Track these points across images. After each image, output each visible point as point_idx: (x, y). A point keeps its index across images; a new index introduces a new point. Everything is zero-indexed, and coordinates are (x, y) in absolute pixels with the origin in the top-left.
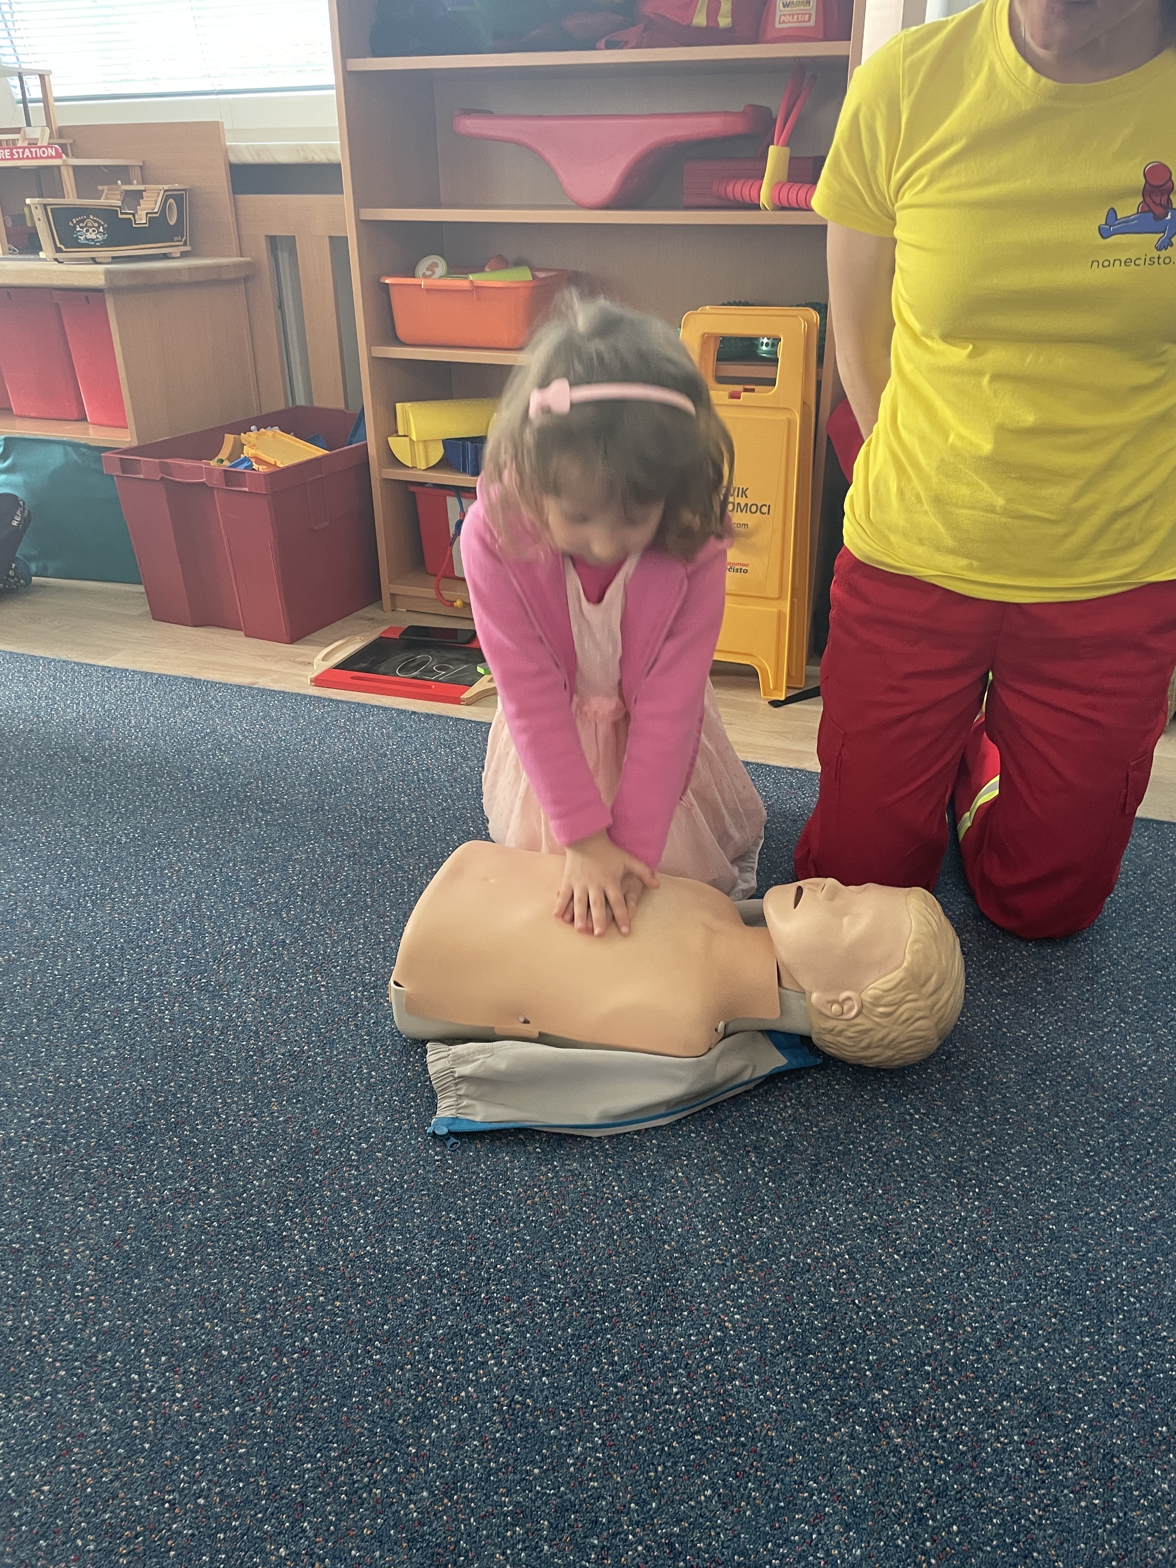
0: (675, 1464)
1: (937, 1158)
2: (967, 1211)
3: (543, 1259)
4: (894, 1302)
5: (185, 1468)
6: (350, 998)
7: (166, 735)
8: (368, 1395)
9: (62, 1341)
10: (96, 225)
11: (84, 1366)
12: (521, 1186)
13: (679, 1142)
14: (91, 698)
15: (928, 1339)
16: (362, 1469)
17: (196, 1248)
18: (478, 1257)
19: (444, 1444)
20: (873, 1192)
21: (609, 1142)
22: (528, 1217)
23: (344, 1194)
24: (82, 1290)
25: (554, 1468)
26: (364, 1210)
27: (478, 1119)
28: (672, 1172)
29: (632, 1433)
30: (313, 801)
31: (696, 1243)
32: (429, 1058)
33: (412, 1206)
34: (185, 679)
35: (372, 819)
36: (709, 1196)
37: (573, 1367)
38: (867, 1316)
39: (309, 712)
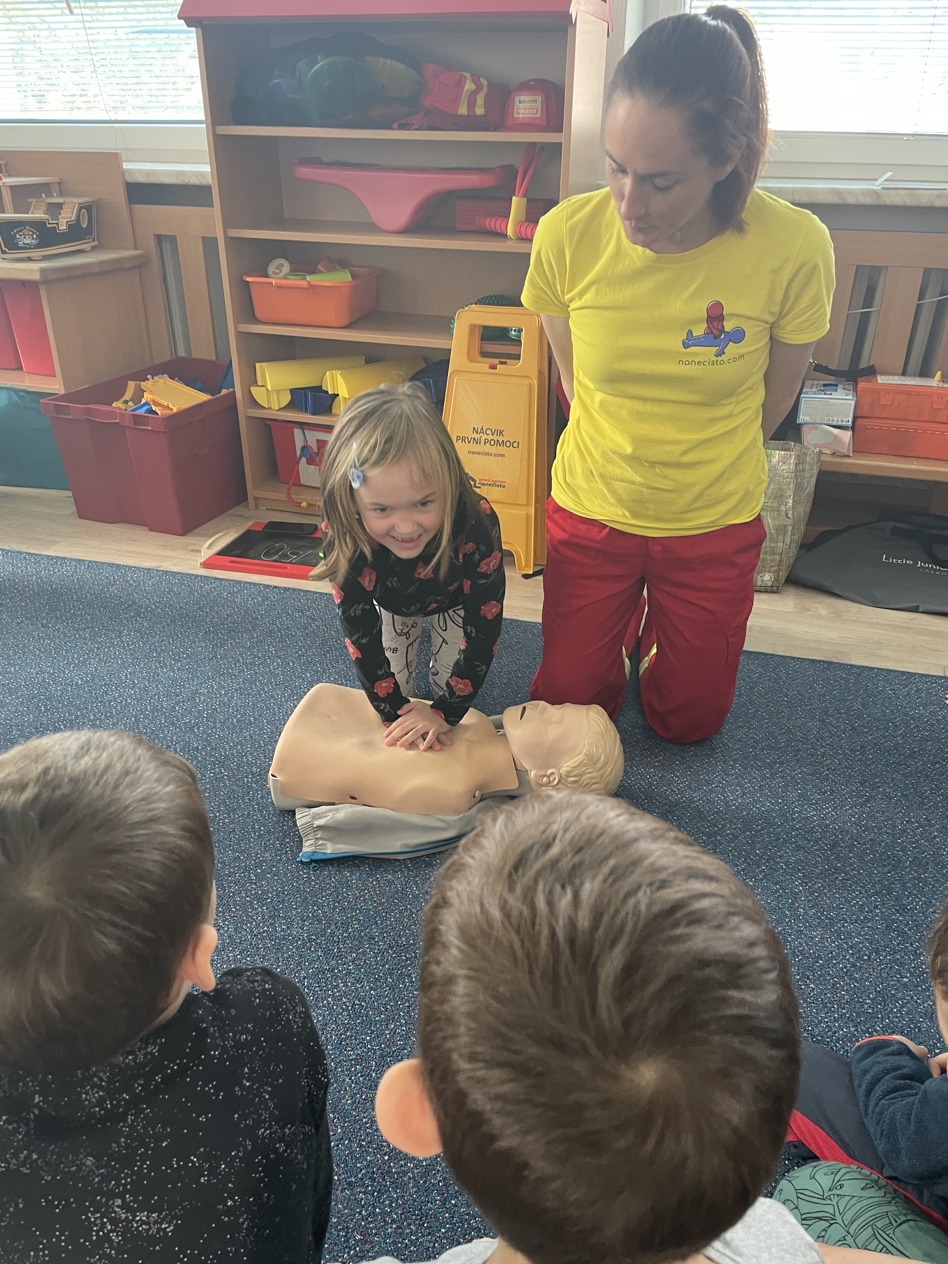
6: (244, 782)
10: (31, 233)
12: (357, 890)
18: (332, 930)
21: (411, 863)
22: (361, 907)
23: (248, 899)
25: (378, 1036)
26: (261, 907)
27: (329, 851)
32: (297, 817)
33: (291, 904)
34: (109, 564)
37: (389, 985)
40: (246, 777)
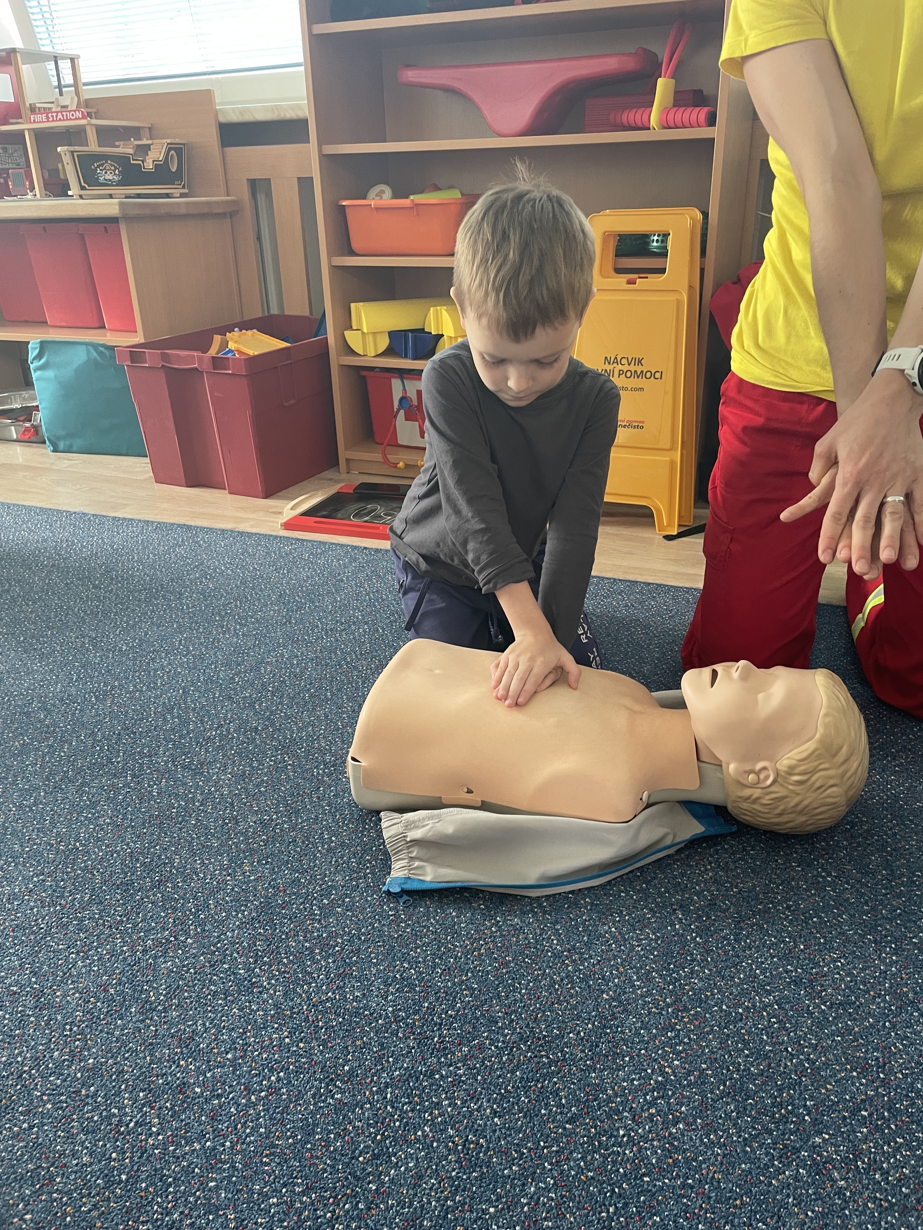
0: (626, 1205)
1: (852, 916)
2: (886, 965)
3: (491, 1006)
4: (825, 1051)
5: (159, 1200)
6: (313, 775)
7: (163, 567)
8: (330, 1132)
9: (50, 1076)
10: (113, 169)
11: (68, 1100)
12: (469, 939)
13: (611, 901)
14: (103, 541)
15: (862, 1085)
16: (325, 1205)
17: (175, 991)
18: (430, 1003)
19: (402, 1181)
20: (795, 947)
21: (547, 900)
22: (476, 967)
23: (307, 944)
24: (71, 1030)
25: (508, 1208)
26: (326, 959)
27: (428, 878)
28: (606, 928)
29: (583, 1174)
30: (282, 616)
31: (633, 993)
32: (384, 824)
33: (369, 956)
34: (179, 525)
35: (331, 630)
36: (642, 949)
37: (523, 1108)
38: (801, 1063)
39: (280, 548)
40: (316, 767)
